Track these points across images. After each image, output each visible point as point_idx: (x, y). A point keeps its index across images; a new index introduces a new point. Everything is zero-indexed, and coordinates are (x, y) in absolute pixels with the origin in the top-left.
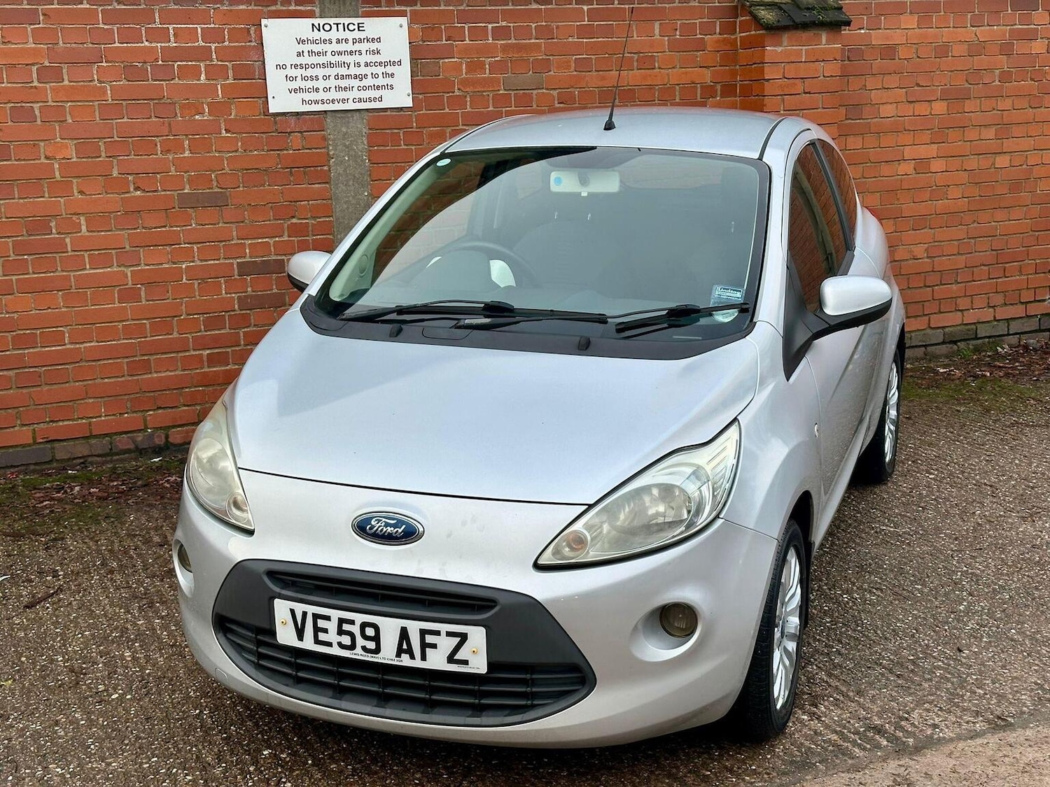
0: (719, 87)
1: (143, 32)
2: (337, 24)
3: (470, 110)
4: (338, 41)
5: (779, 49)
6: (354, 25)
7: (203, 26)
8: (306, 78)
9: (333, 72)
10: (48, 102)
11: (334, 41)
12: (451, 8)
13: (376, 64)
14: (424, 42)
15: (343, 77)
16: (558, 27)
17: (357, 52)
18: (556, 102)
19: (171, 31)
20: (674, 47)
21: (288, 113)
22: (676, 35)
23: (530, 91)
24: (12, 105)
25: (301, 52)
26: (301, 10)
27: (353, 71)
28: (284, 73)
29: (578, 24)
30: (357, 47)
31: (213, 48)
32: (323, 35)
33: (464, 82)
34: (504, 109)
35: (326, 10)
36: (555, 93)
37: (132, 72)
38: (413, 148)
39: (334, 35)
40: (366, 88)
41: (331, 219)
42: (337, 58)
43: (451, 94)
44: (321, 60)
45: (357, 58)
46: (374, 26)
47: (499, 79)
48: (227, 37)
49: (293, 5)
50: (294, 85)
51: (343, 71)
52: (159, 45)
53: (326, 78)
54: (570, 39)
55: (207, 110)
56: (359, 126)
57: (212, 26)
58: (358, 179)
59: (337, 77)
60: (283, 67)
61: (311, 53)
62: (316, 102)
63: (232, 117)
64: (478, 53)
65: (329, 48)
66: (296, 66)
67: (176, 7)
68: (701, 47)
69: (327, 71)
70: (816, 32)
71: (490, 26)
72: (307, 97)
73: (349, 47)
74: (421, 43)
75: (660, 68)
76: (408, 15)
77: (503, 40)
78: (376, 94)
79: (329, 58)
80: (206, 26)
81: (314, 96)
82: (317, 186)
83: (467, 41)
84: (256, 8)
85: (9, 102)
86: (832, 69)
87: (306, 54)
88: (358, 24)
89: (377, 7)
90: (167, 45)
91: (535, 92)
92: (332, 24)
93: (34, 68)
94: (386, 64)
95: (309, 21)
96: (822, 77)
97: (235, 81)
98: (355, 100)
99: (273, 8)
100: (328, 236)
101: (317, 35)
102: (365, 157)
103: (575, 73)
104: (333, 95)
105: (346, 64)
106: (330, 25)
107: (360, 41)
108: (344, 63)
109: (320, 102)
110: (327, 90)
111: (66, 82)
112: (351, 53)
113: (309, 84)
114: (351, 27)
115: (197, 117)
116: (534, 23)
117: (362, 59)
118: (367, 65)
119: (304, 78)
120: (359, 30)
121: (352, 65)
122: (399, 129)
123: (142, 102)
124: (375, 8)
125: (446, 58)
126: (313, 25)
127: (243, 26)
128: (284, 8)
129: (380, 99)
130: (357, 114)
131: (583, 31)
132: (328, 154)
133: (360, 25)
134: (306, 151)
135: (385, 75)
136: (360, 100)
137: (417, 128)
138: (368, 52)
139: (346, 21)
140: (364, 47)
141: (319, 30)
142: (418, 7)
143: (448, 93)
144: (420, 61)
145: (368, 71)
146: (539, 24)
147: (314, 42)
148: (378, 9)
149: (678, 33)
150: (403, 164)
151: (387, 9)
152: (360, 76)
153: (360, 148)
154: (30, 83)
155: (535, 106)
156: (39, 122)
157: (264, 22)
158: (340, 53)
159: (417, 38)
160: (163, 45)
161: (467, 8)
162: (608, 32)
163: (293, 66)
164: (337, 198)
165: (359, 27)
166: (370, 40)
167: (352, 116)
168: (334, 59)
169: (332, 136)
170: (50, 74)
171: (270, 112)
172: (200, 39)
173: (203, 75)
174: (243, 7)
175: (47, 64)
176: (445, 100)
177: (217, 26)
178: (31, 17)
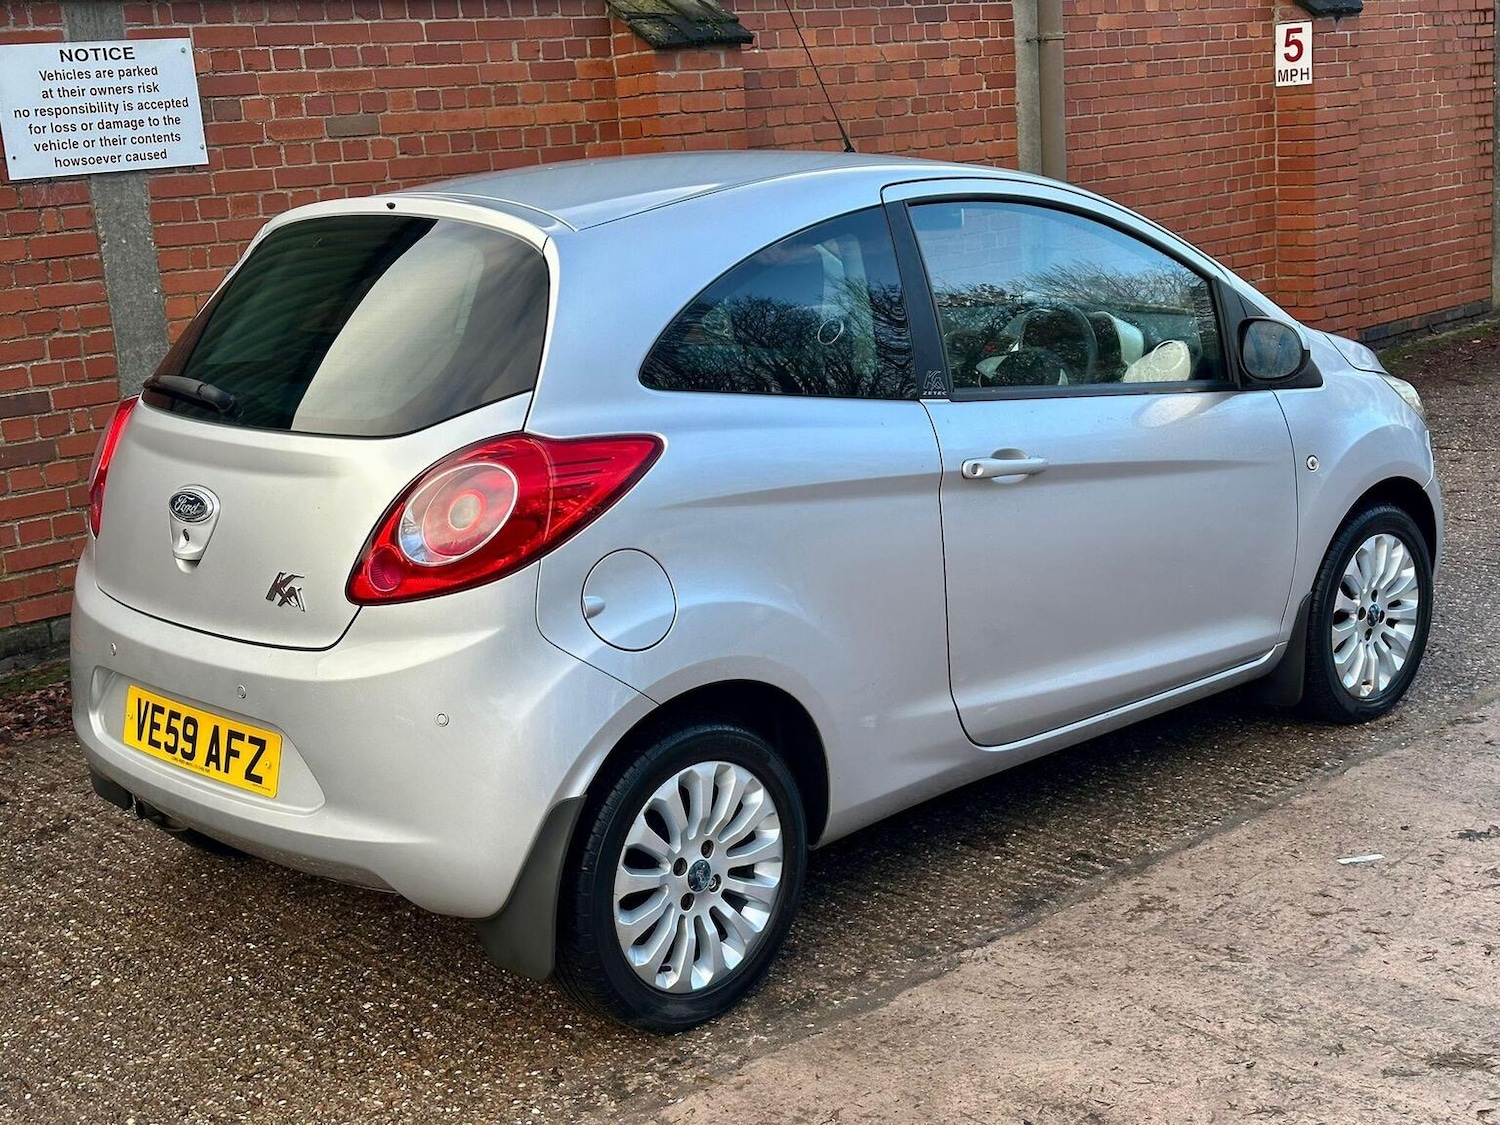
0: (597, 127)
2: (95, 50)
3: (286, 166)
4: (99, 74)
5: (673, 74)
6: (119, 50)
8: (58, 128)
9: (95, 118)
11: (93, 74)
12: (248, 24)
13: (154, 105)
14: (216, 72)
15: (109, 126)
16: (390, 49)
17: (126, 89)
18: (398, 152)
20: (539, 73)
21: (36, 179)
22: (538, 59)
23: (365, 138)
25: (48, 91)
26: (42, 31)
27: (123, 116)
28: (25, 122)
29: (416, 44)
30: (126, 81)
32: (77, 66)
33: (275, 128)
34: (331, 164)
35: (78, 30)
36: (395, 140)
38: (215, 222)
39: (92, 66)
40: (143, 140)
41: (110, 329)
42: (100, 99)
43: (258, 145)
44: (77, 101)
45: (127, 97)
46: (147, 52)
47: (320, 121)
49: (32, 24)
50: (42, 139)
51: (109, 117)
53: (86, 127)
54: (408, 66)
56: (137, 194)
58: (142, 270)
59: (101, 126)
60: (26, 114)
61: (62, 92)
62: (75, 162)
64: (289, 86)
65: (85, 84)
66: (42, 112)
68: (569, 72)
69: (87, 118)
70: (713, 51)
71: (302, 49)
72: (62, 155)
73: (115, 82)
74: (213, 74)
75: (523, 103)
76: (191, 34)
77: (320, 68)
78: (158, 147)
79: (88, 99)
81: (72, 154)
82: (86, 282)
83: (274, 71)
86: (733, 99)
87: (55, 93)
88: (125, 49)
89: (147, 25)
91: (369, 139)
92: (88, 51)
94: (169, 105)
95: (55, 47)
96: (725, 110)
98: (129, 158)
99: (4, 29)
100: (108, 355)
101: (68, 66)
102: (149, 239)
103: (418, 112)
104: (98, 151)
105: (112, 107)
106: (86, 52)
107: (129, 73)
108: (110, 105)
109: (81, 162)
110: (88, 144)
112: (118, 90)
113: (63, 137)
114: (115, 54)
116: (358, 44)
117: (133, 99)
118: (141, 107)
119: (56, 129)
120: (126, 58)
121: (121, 108)
122: (191, 196)
124: (145, 27)
125: (248, 95)
126: (62, 52)
128: (19, 30)
129: (164, 155)
130: (135, 177)
131: (422, 55)
132: (97, 236)
133: (127, 51)
134: (65, 233)
135: (168, 120)
136: (136, 157)
137: (217, 194)
138: (141, 89)
139: (108, 45)
140: (135, 81)
141: (71, 59)
142: (203, 24)
143: (255, 143)
144: (213, 99)
145: (144, 115)
146: (365, 45)
147: (65, 76)
148: (149, 28)
149: (541, 55)
150: (203, 247)
151: (161, 27)
152: (134, 123)
153: (142, 226)
155: (371, 159)
158: (102, 91)
159: (206, 66)
161: (269, 25)
162: (454, 55)
163: (38, 112)
164: (116, 299)
165: (125, 53)
166: (143, 71)
167: (127, 181)
168: (95, 100)
169: (100, 211)
171: (11, 179)
176: (252, 154)
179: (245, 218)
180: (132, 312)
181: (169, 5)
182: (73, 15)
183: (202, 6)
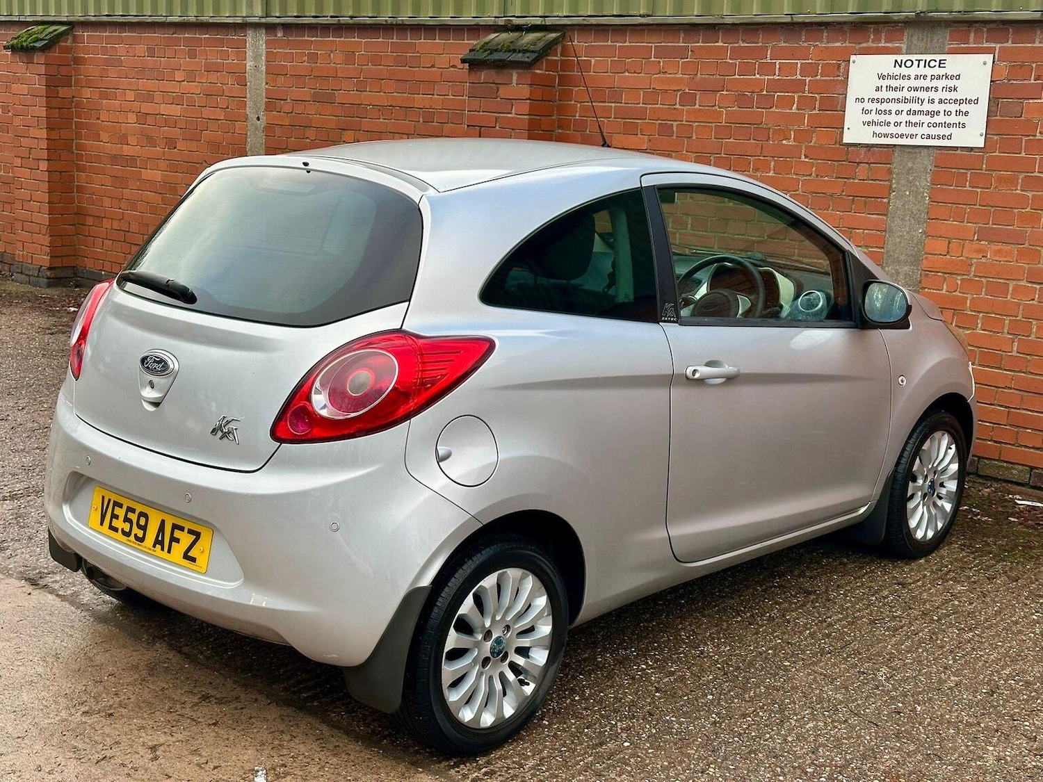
1: (757, 66)
2: (919, 61)
4: (917, 77)
6: (936, 61)
7: (802, 61)
9: (906, 107)
10: (682, 121)
11: (913, 77)
13: (951, 101)
14: (1010, 80)
15: (915, 113)
17: (933, 89)
19: (778, 66)
21: (860, 144)
24: (660, 122)
25: (880, 87)
26: (888, 47)
27: (927, 107)
28: (861, 106)
30: (935, 83)
31: (807, 81)
32: (904, 71)
35: (913, 46)
37: (742, 100)
38: (979, 190)
39: (914, 71)
40: (935, 125)
41: (883, 250)
42: (913, 94)
43: (1031, 138)
44: (897, 95)
45: (932, 94)
46: (956, 63)
48: (820, 71)
49: (883, 41)
50: (869, 118)
51: (916, 107)
52: (766, 77)
53: (898, 113)
55: (792, 137)
56: (925, 162)
57: (810, 61)
58: (915, 215)
60: (862, 100)
61: (889, 88)
62: (886, 136)
63: (811, 144)
65: (906, 83)
66: (873, 100)
67: (785, 45)
69: (901, 106)
72: (878, 129)
73: (926, 83)
74: (1006, 81)
76: (997, 52)
78: (946, 131)
79: (905, 94)
80: (805, 61)
81: (884, 130)
82: (875, 216)
84: (850, 45)
85: (659, 119)
87: (884, 89)
88: (940, 60)
89: (964, 44)
90: (772, 77)
92: (914, 61)
93: (679, 93)
94: (961, 102)
95: (892, 58)
97: (821, 112)
98: (923, 137)
99: (864, 45)
101: (898, 71)
102: (925, 194)
104: (903, 129)
105: (920, 101)
106: (912, 62)
107: (939, 77)
108: (919, 99)
109: (890, 136)
110: (897, 124)
111: (697, 106)
112: (927, 89)
113: (882, 118)
114: (932, 64)
115: (784, 142)
117: (936, 96)
118: (941, 101)
119: (879, 112)
120: (939, 67)
121: (926, 102)
122: (966, 169)
123: (746, 125)
124: (962, 45)
125: (1031, 99)
126: (896, 61)
127: (835, 62)
128: (874, 45)
129: (950, 137)
130: (925, 150)
132: (890, 186)
133: (942, 62)
134: (870, 182)
136: (929, 137)
137: (986, 170)
138: (945, 89)
139: (928, 57)
140: (940, 84)
141: (900, 66)
142: (1009, 44)
143: (1028, 136)
144: (1001, 100)
145: (942, 107)
147: (894, 77)
148: (965, 46)
150: (964, 206)
151: (975, 46)
152: (932, 113)
153: (923, 184)
154: (674, 105)
156: (675, 137)
157: (853, 58)
158: (916, 89)
159: (1001, 76)
160: (769, 77)
163: (870, 100)
164: (891, 231)
165: (940, 63)
166: (949, 77)
167: (920, 152)
168: (909, 95)
169: (896, 170)
170: (688, 99)
171: (844, 142)
172: (798, 73)
173: (795, 105)
174: (838, 44)
175: (687, 91)
176: (1023, 144)
177: (814, 61)
178: (683, 53)
179: (1003, 191)
180: (900, 242)
181: (985, 29)
182: (911, 36)
183: (1011, 30)
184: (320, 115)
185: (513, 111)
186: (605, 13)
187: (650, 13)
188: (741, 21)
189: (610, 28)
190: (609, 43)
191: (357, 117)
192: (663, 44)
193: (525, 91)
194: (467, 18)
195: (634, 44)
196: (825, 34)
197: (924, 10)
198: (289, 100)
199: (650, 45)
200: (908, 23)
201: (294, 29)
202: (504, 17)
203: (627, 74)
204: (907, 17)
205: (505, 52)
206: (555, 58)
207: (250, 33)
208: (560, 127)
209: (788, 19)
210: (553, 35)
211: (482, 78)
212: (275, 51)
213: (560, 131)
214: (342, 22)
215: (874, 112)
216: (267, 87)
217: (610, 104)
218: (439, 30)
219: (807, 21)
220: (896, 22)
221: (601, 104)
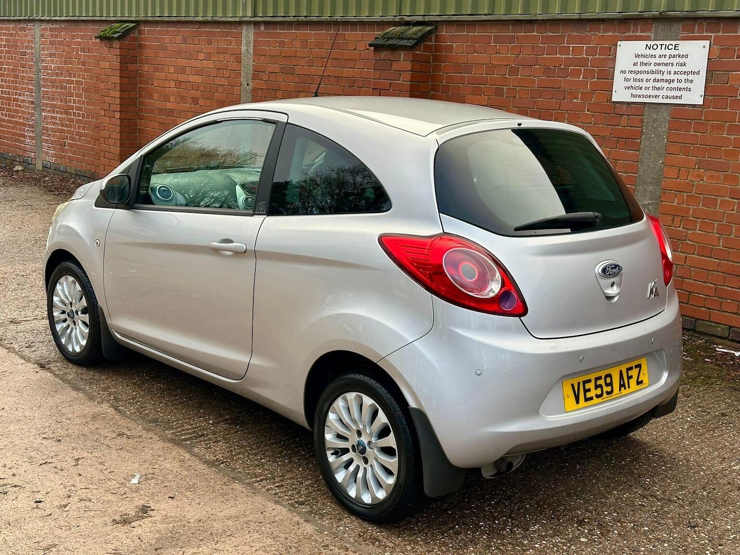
1: (558, 48)
2: (662, 45)
4: (660, 56)
6: (672, 45)
7: (587, 45)
9: (652, 77)
10: (510, 86)
11: (657, 56)
13: (682, 73)
14: (720, 58)
15: (658, 81)
17: (670, 64)
19: (571, 49)
21: (623, 102)
24: (496, 86)
25: (636, 63)
26: (642, 35)
27: (666, 77)
28: (624, 76)
30: (672, 60)
31: (590, 59)
32: (652, 52)
35: (658, 35)
37: (547, 71)
38: (699, 134)
39: (658, 52)
40: (672, 89)
41: (636, 175)
42: (657, 68)
43: (734, 98)
44: (647, 68)
45: (670, 68)
46: (686, 47)
48: (598, 52)
49: (639, 32)
50: (628, 84)
51: (659, 77)
52: (564, 56)
53: (648, 80)
55: (580, 97)
56: (665, 115)
57: (592, 45)
58: (657, 151)
59: (654, 81)
60: (624, 72)
61: (642, 64)
62: (639, 96)
63: (592, 102)
65: (653, 60)
66: (631, 72)
67: (576, 34)
69: (650, 76)
72: (635, 92)
73: (666, 60)
74: (718, 59)
76: (712, 39)
78: (678, 93)
79: (652, 67)
80: (589, 45)
81: (638, 92)
82: (631, 151)
84: (618, 34)
85: (494, 85)
88: (675, 45)
90: (568, 56)
92: (658, 45)
94: (689, 73)
95: (644, 43)
97: (598, 80)
98: (663, 97)
99: (627, 34)
101: (648, 52)
102: (664, 137)
104: (650, 92)
105: (662, 73)
107: (674, 56)
108: (661, 71)
109: (642, 96)
110: (647, 88)
111: (519, 76)
112: (666, 65)
113: (637, 84)
114: (670, 47)
115: (574, 100)
117: (673, 69)
118: (675, 73)
119: (635, 80)
120: (675, 49)
121: (666, 73)
122: (691, 120)
123: (550, 89)
124: (690, 34)
125: (734, 71)
126: (647, 45)
127: (607, 46)
128: (633, 34)
129: (680, 97)
130: (665, 106)
132: (642, 131)
133: (676, 46)
134: (629, 128)
135: (687, 81)
136: (667, 97)
137: (704, 120)
138: (678, 65)
139: (667, 43)
140: (676, 60)
141: (650, 49)
142: (720, 34)
143: (732, 97)
144: (714, 72)
145: (675, 77)
147: (645, 56)
148: (692, 35)
150: (690, 145)
151: (698, 34)
152: (670, 81)
153: (663, 130)
154: (505, 75)
156: (505, 97)
157: (619, 43)
158: (659, 64)
159: (715, 56)
160: (566, 56)
164: (642, 162)
165: (675, 47)
166: (681, 56)
167: (662, 108)
168: (654, 68)
169: (646, 120)
170: (514, 71)
171: (613, 100)
172: (584, 53)
173: (582, 75)
174: (610, 34)
175: (513, 66)
176: (729, 102)
177: (594, 45)
178: (511, 39)
179: (715, 135)
180: (647, 170)
181: (705, 23)
182: (657, 28)
183: (722, 24)
184: (285, 82)
185: (401, 79)
186: (462, 13)
187: (491, 13)
188: (548, 18)
189: (466, 23)
190: (465, 33)
191: (307, 83)
192: (499, 34)
193: (408, 65)
194: (377, 17)
195: (480, 34)
196: (602, 27)
197: (665, 10)
198: (267, 72)
199: (491, 34)
200: (655, 19)
201: (271, 25)
202: (400, 16)
203: (476, 54)
204: (654, 15)
205: (397, 39)
206: (430, 43)
207: (244, 27)
208: (433, 90)
209: (577, 17)
210: (429, 28)
211: (382, 57)
212: (259, 39)
213: (433, 93)
214: (300, 20)
215: (632, 80)
216: (253, 63)
217: (464, 75)
218: (360, 25)
219: (590, 18)
220: (647, 19)
221: (458, 74)
